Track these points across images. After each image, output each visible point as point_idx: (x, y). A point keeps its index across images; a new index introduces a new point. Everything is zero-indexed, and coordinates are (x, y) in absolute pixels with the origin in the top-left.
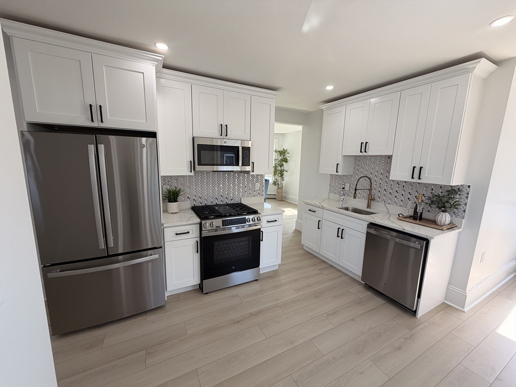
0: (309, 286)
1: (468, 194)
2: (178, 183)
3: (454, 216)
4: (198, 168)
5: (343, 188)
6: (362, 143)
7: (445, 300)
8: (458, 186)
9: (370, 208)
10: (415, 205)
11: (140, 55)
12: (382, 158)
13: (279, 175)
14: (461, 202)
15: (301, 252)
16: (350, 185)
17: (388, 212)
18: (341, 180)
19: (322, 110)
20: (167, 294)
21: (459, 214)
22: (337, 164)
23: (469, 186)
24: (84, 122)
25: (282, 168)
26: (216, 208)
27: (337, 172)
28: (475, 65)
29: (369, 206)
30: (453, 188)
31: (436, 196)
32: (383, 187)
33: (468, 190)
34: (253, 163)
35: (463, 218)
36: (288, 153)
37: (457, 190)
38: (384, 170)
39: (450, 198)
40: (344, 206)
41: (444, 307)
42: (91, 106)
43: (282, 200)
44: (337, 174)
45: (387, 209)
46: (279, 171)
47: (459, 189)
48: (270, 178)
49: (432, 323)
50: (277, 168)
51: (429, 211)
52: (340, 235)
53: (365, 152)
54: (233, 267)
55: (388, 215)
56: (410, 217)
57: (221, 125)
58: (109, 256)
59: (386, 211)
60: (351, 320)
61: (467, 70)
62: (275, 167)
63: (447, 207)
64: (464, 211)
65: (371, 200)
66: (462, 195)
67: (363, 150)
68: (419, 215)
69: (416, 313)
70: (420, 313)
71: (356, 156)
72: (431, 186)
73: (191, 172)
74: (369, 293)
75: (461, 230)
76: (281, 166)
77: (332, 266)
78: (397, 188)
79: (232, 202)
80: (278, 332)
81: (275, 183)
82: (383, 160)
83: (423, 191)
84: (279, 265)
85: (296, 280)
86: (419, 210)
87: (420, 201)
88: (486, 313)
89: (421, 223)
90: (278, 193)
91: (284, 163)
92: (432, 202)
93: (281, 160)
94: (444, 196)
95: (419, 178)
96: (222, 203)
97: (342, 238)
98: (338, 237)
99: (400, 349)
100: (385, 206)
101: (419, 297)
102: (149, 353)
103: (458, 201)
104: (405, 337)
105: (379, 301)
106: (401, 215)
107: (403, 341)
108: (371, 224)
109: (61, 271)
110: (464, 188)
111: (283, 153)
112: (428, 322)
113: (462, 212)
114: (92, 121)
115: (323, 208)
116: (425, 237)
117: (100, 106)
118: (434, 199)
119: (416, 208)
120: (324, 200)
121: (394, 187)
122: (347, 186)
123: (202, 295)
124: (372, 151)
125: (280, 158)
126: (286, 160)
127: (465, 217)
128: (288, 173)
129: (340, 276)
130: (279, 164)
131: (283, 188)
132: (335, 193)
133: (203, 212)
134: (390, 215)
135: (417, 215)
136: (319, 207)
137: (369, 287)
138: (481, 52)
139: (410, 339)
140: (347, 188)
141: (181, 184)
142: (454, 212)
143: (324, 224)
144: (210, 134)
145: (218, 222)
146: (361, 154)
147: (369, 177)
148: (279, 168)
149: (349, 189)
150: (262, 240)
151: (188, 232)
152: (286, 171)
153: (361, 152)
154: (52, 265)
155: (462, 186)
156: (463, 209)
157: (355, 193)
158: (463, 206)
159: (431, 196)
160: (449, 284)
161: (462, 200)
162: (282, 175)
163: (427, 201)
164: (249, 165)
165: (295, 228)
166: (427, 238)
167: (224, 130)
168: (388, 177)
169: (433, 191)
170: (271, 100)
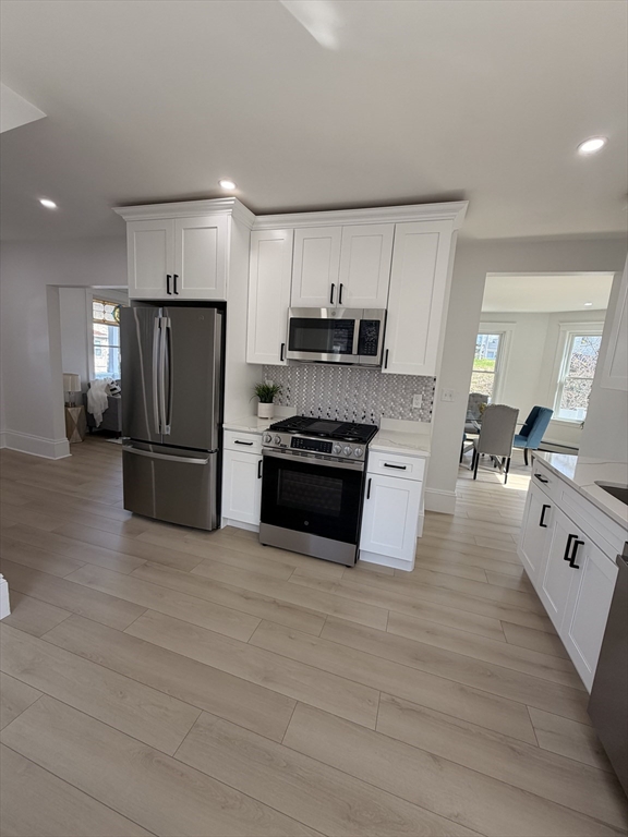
4: (289, 354)
24: (162, 295)
34: (387, 350)
42: (169, 276)
54: (306, 524)
57: (333, 284)
58: (163, 445)
73: (282, 360)
98: (566, 558)
114: (168, 293)
115: (557, 474)
117: (175, 276)
150: (368, 497)
151: (251, 444)
164: (376, 355)
167: (336, 292)
170: (444, 224)
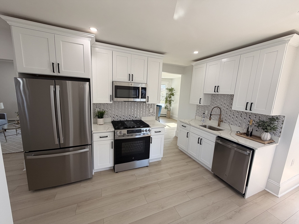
0: (179, 172)
1: (283, 121)
2: (105, 107)
3: (273, 135)
4: (115, 99)
5: (204, 113)
6: (215, 86)
7: (266, 188)
8: (277, 116)
9: (220, 126)
10: (248, 126)
11: (81, 34)
12: (228, 96)
13: (169, 103)
14: (278, 126)
15: (177, 150)
16: (208, 111)
17: (231, 130)
18: (203, 108)
19: (193, 66)
20: (94, 171)
21: (277, 134)
22: (200, 99)
23: (284, 117)
24: (49, 72)
25: (171, 99)
26: (126, 123)
27: (200, 103)
28: (290, 38)
29: (219, 125)
30: (273, 117)
31: (262, 121)
32: (228, 114)
33: (283, 119)
34: (148, 97)
35: (279, 136)
36: (174, 90)
37: (276, 118)
38: (229, 103)
39: (271, 123)
40: (204, 124)
41: (265, 193)
42: (53, 64)
43: (170, 118)
44: (200, 104)
45: (231, 127)
46: (169, 100)
47: (277, 118)
48: (163, 104)
49: (255, 203)
50: (167, 99)
51: (257, 131)
52: (199, 142)
53: (217, 92)
54: (133, 158)
55: (231, 132)
56: (244, 134)
57: (130, 74)
58: (60, 148)
59: (230, 129)
60: (202, 196)
61: (285, 42)
62: (166, 98)
63: (268, 129)
64: (280, 132)
65: (221, 121)
66: (279, 122)
67: (216, 91)
68: (250, 133)
69: (244, 195)
70: (247, 196)
71: (212, 94)
72: (259, 115)
73: (111, 101)
74: (215, 180)
75: (278, 144)
76: (170, 98)
77: (194, 161)
78: (237, 115)
79: (136, 119)
80: (155, 200)
81: (166, 108)
82: (229, 97)
83: (253, 118)
84: (162, 158)
85: (171, 168)
86: (250, 130)
87: (251, 124)
88: (293, 200)
89: (251, 138)
90: (167, 113)
91: (172, 96)
92: (259, 125)
93: (170, 94)
94: (266, 122)
95: (250, 110)
96: (130, 120)
97: (201, 144)
98: (198, 143)
99: (231, 218)
100: (229, 126)
101: (247, 185)
102: (79, 206)
103: (277, 126)
104: (235, 210)
105: (222, 185)
106: (238, 132)
107: (234, 213)
108: (219, 137)
109: (34, 155)
110: (280, 117)
111: (171, 90)
112: (252, 202)
113: (279, 133)
114: (54, 72)
115: (190, 125)
116: (252, 148)
117: (58, 64)
118: (260, 123)
119: (248, 129)
120: (192, 120)
121: (235, 114)
122: (207, 112)
123: (114, 173)
124: (221, 92)
125: (169, 93)
126: (173, 95)
127: (281, 137)
128: (174, 102)
129: (199, 167)
130: (168, 97)
131: (171, 110)
132: (199, 116)
133: (117, 125)
134: (232, 132)
135: (249, 133)
136: (188, 124)
137: (216, 176)
138: (294, 30)
139: (239, 212)
140: (206, 113)
141: (106, 108)
142: (274, 133)
143: (190, 135)
144: (123, 79)
145: (125, 131)
146: (215, 93)
147: (220, 107)
148: (169, 99)
149: (208, 114)
150: (151, 143)
151: (107, 137)
152: (173, 101)
153: (215, 92)
154: (30, 152)
155: (279, 116)
156: (279, 131)
157: (210, 117)
158: (280, 129)
159: (258, 121)
160: (269, 178)
161: (279, 125)
162: (170, 103)
163: (256, 125)
164: (145, 98)
165: (175, 135)
166: (253, 148)
167: (131, 77)
168: (231, 108)
169: (260, 118)
170: (160, 60)
